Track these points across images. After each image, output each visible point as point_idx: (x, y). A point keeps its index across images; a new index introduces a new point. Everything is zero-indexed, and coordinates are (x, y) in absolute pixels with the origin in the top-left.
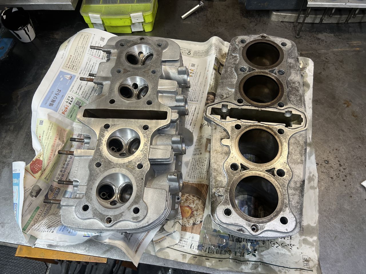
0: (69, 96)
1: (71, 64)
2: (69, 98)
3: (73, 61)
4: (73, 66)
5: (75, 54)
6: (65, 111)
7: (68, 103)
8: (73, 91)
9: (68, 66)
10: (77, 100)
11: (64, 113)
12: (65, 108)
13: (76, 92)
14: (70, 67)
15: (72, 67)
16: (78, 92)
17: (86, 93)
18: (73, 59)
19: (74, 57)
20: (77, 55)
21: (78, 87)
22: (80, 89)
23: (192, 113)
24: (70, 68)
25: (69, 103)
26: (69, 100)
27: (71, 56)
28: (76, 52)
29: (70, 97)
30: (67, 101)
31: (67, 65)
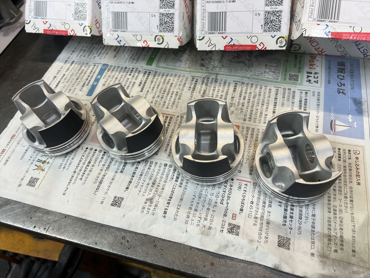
0: (317, 83)
1: (348, 161)
2: (316, 80)
3: (348, 171)
4: (342, 157)
5: (348, 190)
6: (311, 61)
7: (313, 72)
8: (314, 95)
9: (353, 156)
10: (299, 82)
11: (312, 58)
12: (315, 64)
13: (306, 93)
14: (347, 154)
15: (342, 153)
16: (303, 95)
17: (286, 97)
18: (351, 176)
19: (348, 180)
20: (343, 189)
21: (308, 104)
22: (301, 101)
23: (65, 79)
24: (347, 152)
25: (311, 73)
26: (314, 77)
27: (359, 184)
28: (348, 196)
29: (315, 82)
30: (318, 75)
31: (357, 158)
